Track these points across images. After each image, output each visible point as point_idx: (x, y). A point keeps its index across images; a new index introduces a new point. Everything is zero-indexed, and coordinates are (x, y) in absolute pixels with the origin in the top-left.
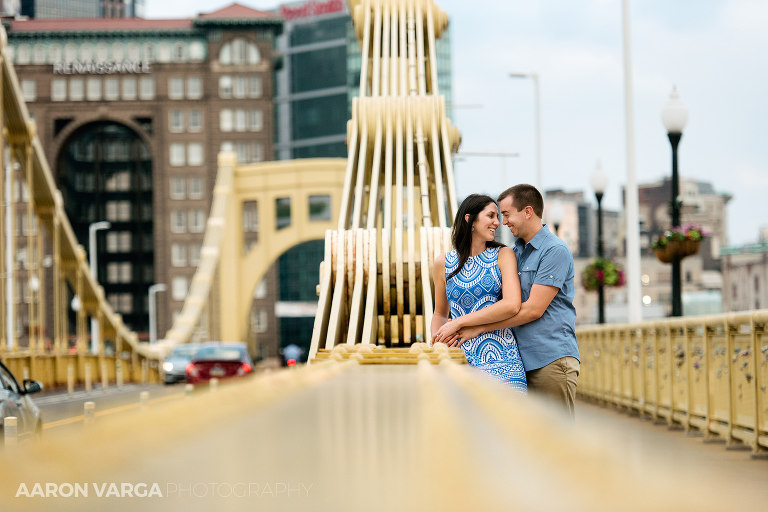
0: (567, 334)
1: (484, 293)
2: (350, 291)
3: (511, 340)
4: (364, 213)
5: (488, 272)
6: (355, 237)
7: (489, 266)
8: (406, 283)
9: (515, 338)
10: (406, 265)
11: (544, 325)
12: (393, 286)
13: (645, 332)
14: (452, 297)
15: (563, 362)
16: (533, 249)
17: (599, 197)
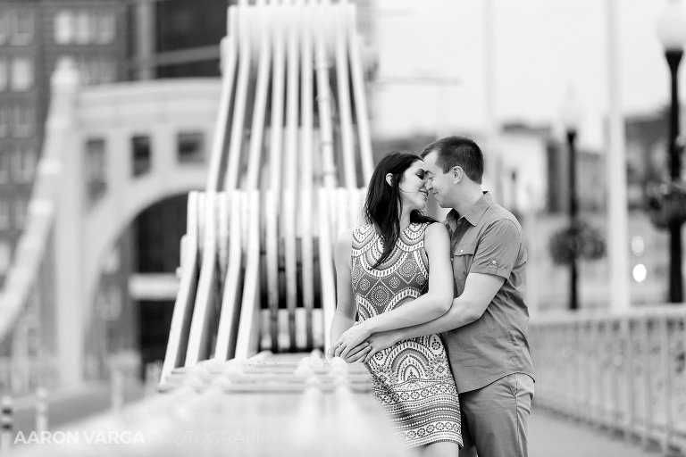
0: (518, 342)
1: (402, 286)
2: (222, 277)
3: (440, 351)
4: (243, 170)
5: (410, 256)
6: (229, 202)
7: (412, 248)
8: (299, 265)
9: (446, 348)
10: (298, 241)
11: (485, 329)
12: (281, 269)
13: (633, 324)
14: (358, 290)
15: (512, 381)
16: (469, 225)
17: (571, 137)
